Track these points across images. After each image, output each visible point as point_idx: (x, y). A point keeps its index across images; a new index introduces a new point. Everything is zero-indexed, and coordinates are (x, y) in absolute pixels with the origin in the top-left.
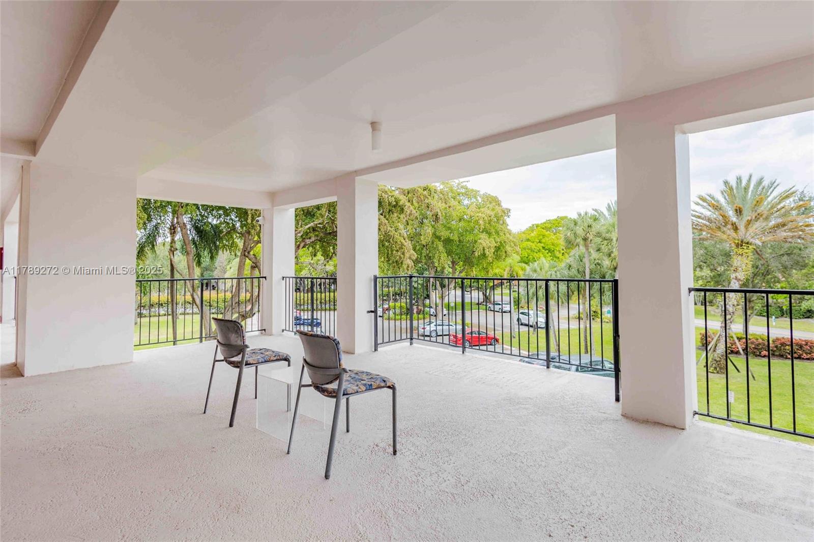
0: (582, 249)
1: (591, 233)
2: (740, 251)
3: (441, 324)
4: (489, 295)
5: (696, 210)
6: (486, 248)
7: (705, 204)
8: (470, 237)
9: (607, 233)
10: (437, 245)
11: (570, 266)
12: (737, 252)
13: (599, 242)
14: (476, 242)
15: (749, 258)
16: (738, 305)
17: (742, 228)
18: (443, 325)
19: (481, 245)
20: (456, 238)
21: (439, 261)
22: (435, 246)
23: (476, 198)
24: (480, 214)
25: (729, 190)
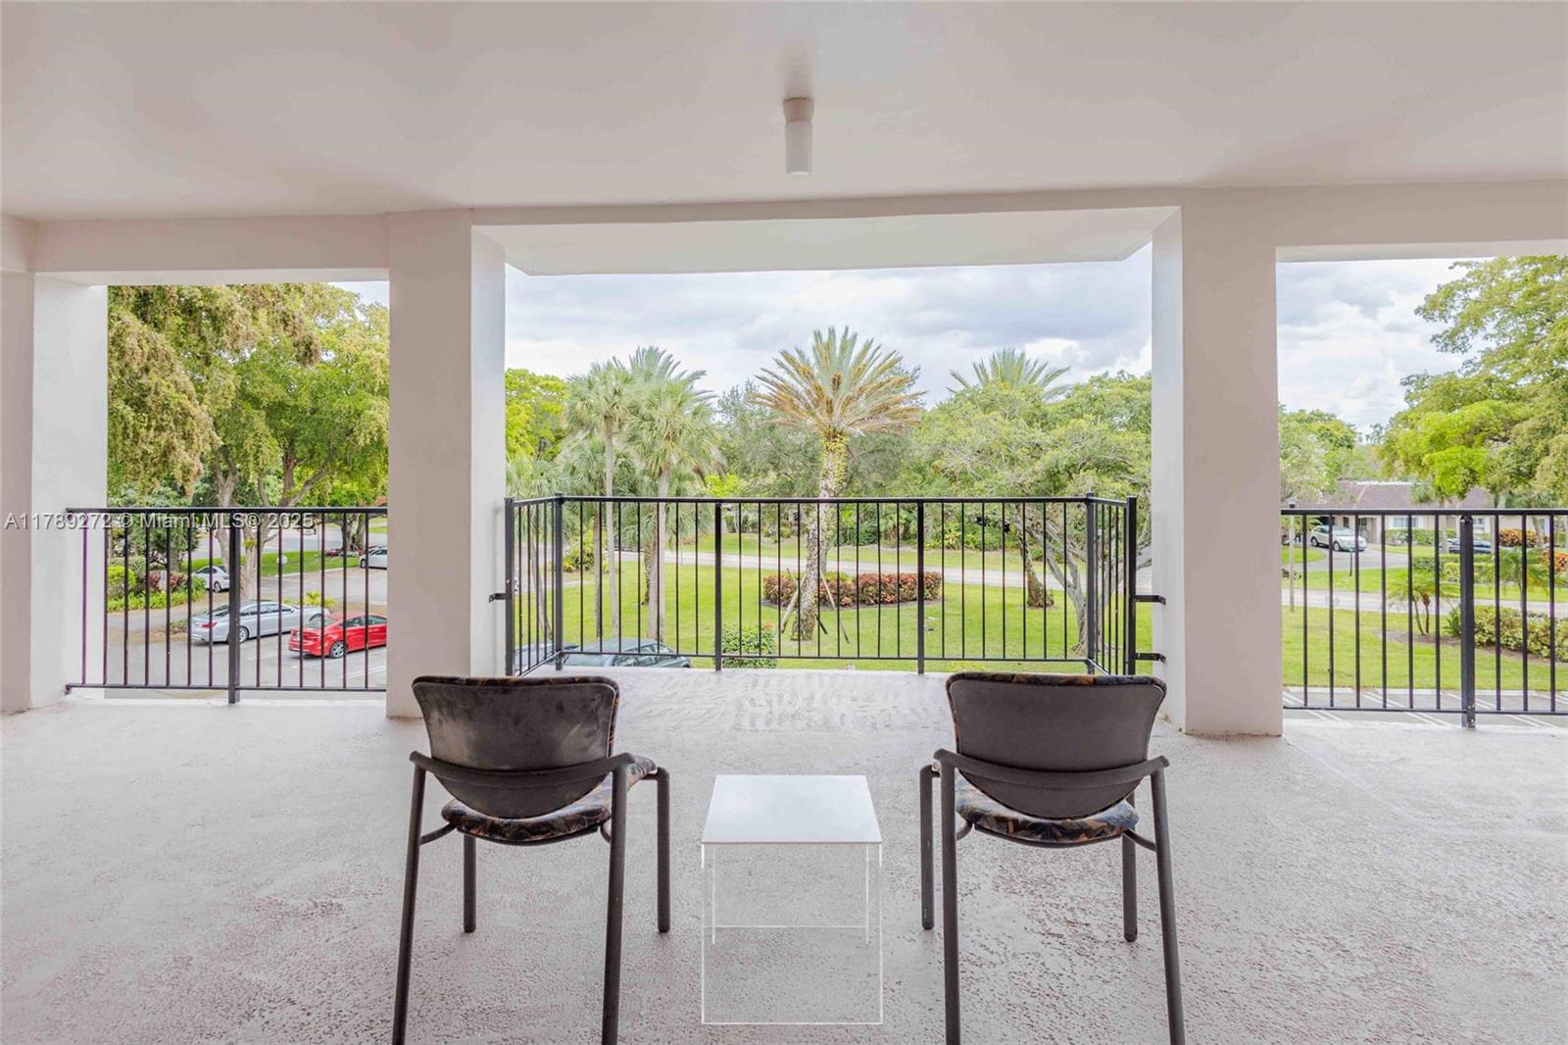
0: (599, 437)
1: (620, 407)
2: (832, 446)
3: (255, 610)
4: (358, 532)
5: (778, 374)
6: (385, 429)
7: (791, 368)
8: (343, 403)
9: (649, 407)
10: (247, 418)
11: (574, 468)
12: (827, 448)
13: (636, 424)
14: (359, 414)
15: (842, 456)
16: (828, 530)
17: (837, 410)
18: (258, 613)
19: (373, 422)
20: (305, 401)
21: (257, 458)
22: (242, 420)
23: (348, 310)
24: (374, 352)
25: (824, 349)
